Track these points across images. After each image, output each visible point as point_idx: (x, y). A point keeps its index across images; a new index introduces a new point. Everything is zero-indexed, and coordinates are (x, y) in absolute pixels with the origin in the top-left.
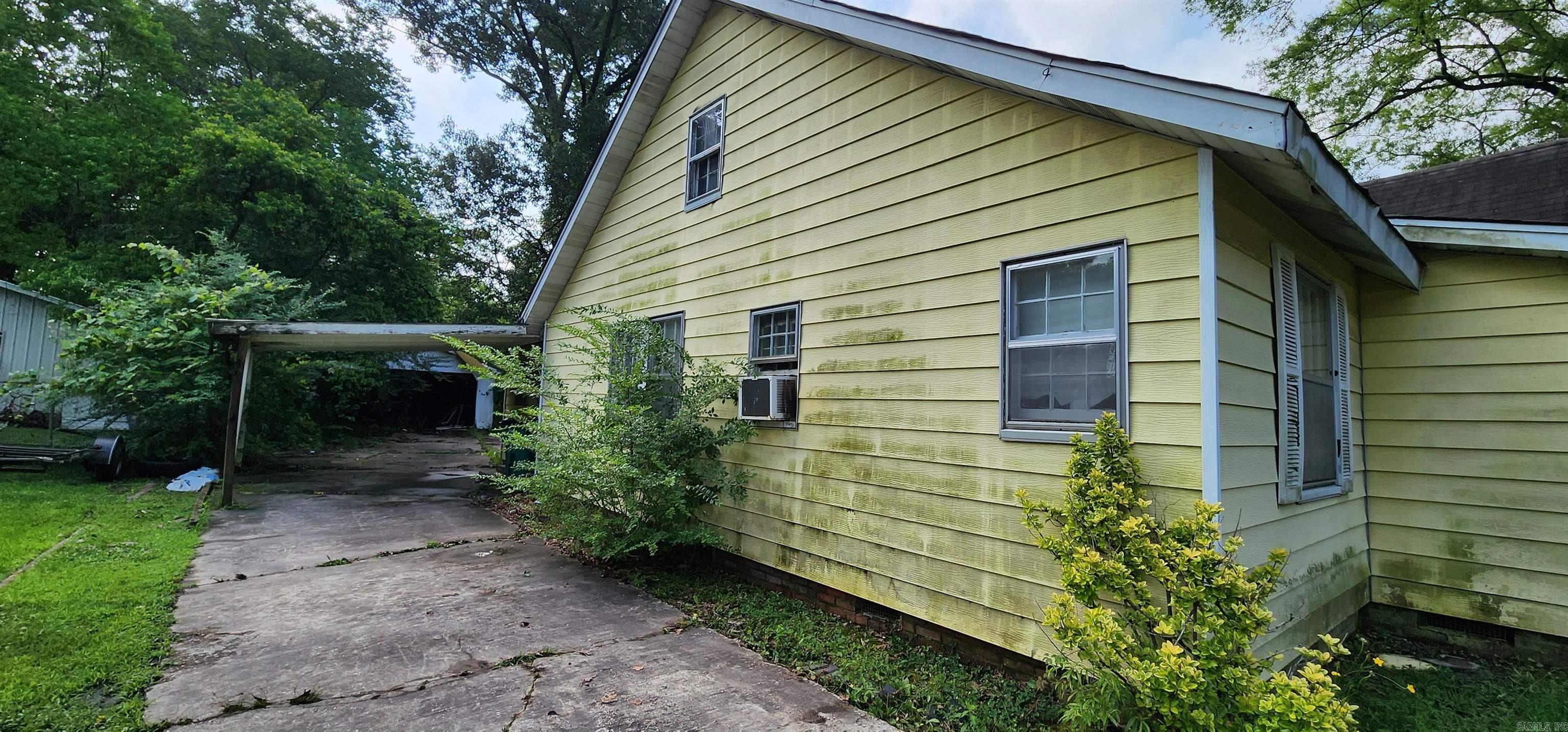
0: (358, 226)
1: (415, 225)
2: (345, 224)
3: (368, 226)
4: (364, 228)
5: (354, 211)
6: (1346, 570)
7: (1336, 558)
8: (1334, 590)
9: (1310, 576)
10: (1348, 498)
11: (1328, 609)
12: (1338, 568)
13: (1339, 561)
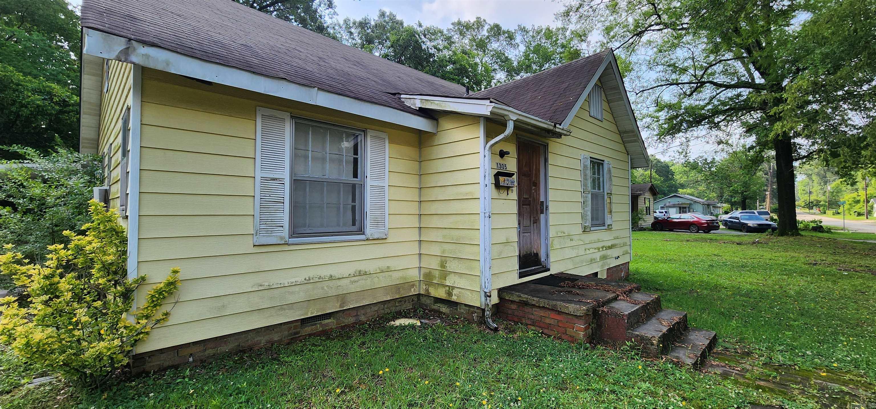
0: (23, 106)
1: (69, 105)
2: (13, 104)
3: (29, 106)
4: (26, 107)
5: (19, 97)
6: (378, 278)
7: (360, 272)
8: (353, 288)
9: (308, 281)
10: (387, 241)
11: (342, 298)
12: (364, 277)
13: (365, 274)
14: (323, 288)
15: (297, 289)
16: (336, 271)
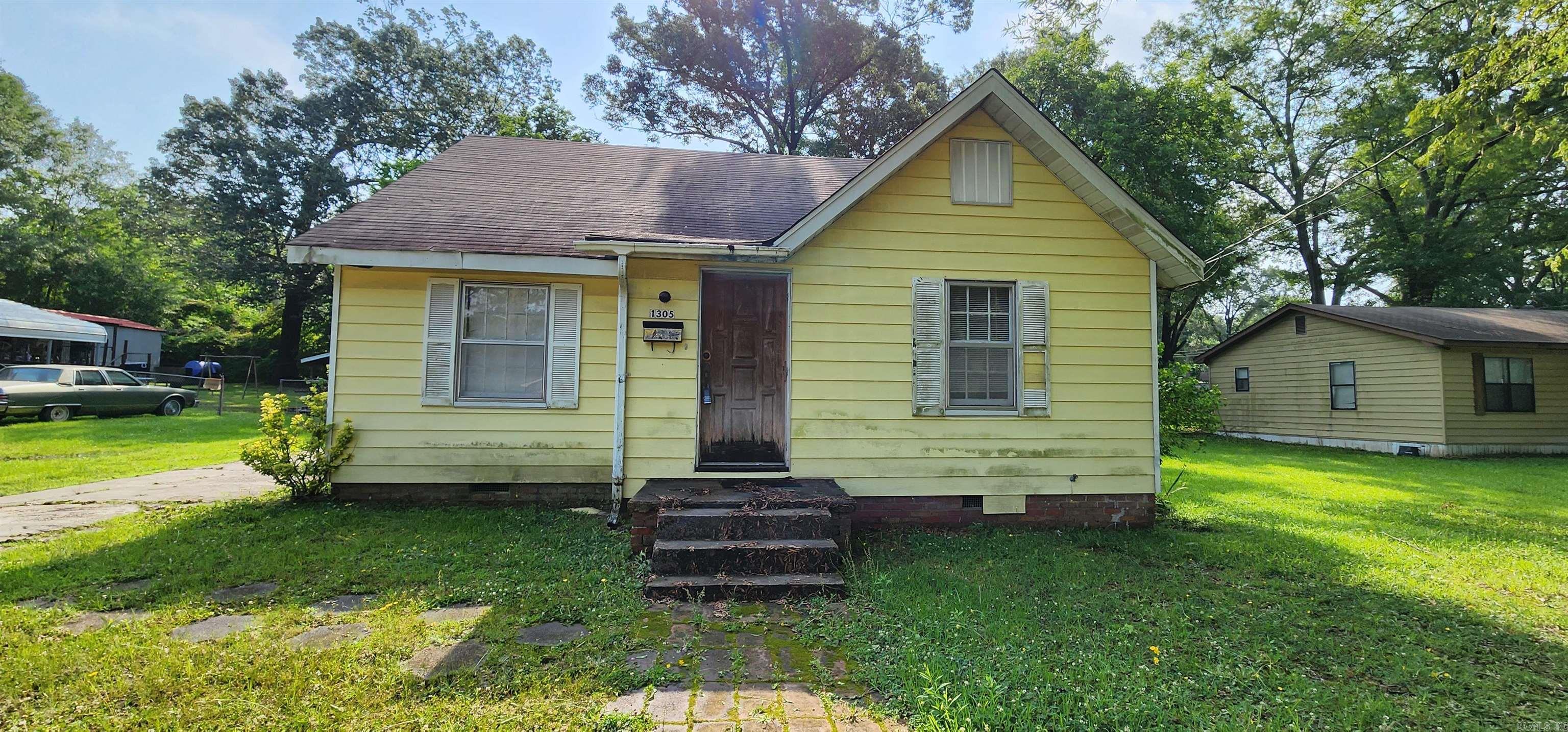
6: (565, 454)
7: (539, 444)
8: (528, 461)
9: (475, 446)
10: (579, 412)
11: (516, 470)
12: (545, 451)
13: (546, 447)
14: (492, 455)
15: (462, 452)
16: (507, 440)
